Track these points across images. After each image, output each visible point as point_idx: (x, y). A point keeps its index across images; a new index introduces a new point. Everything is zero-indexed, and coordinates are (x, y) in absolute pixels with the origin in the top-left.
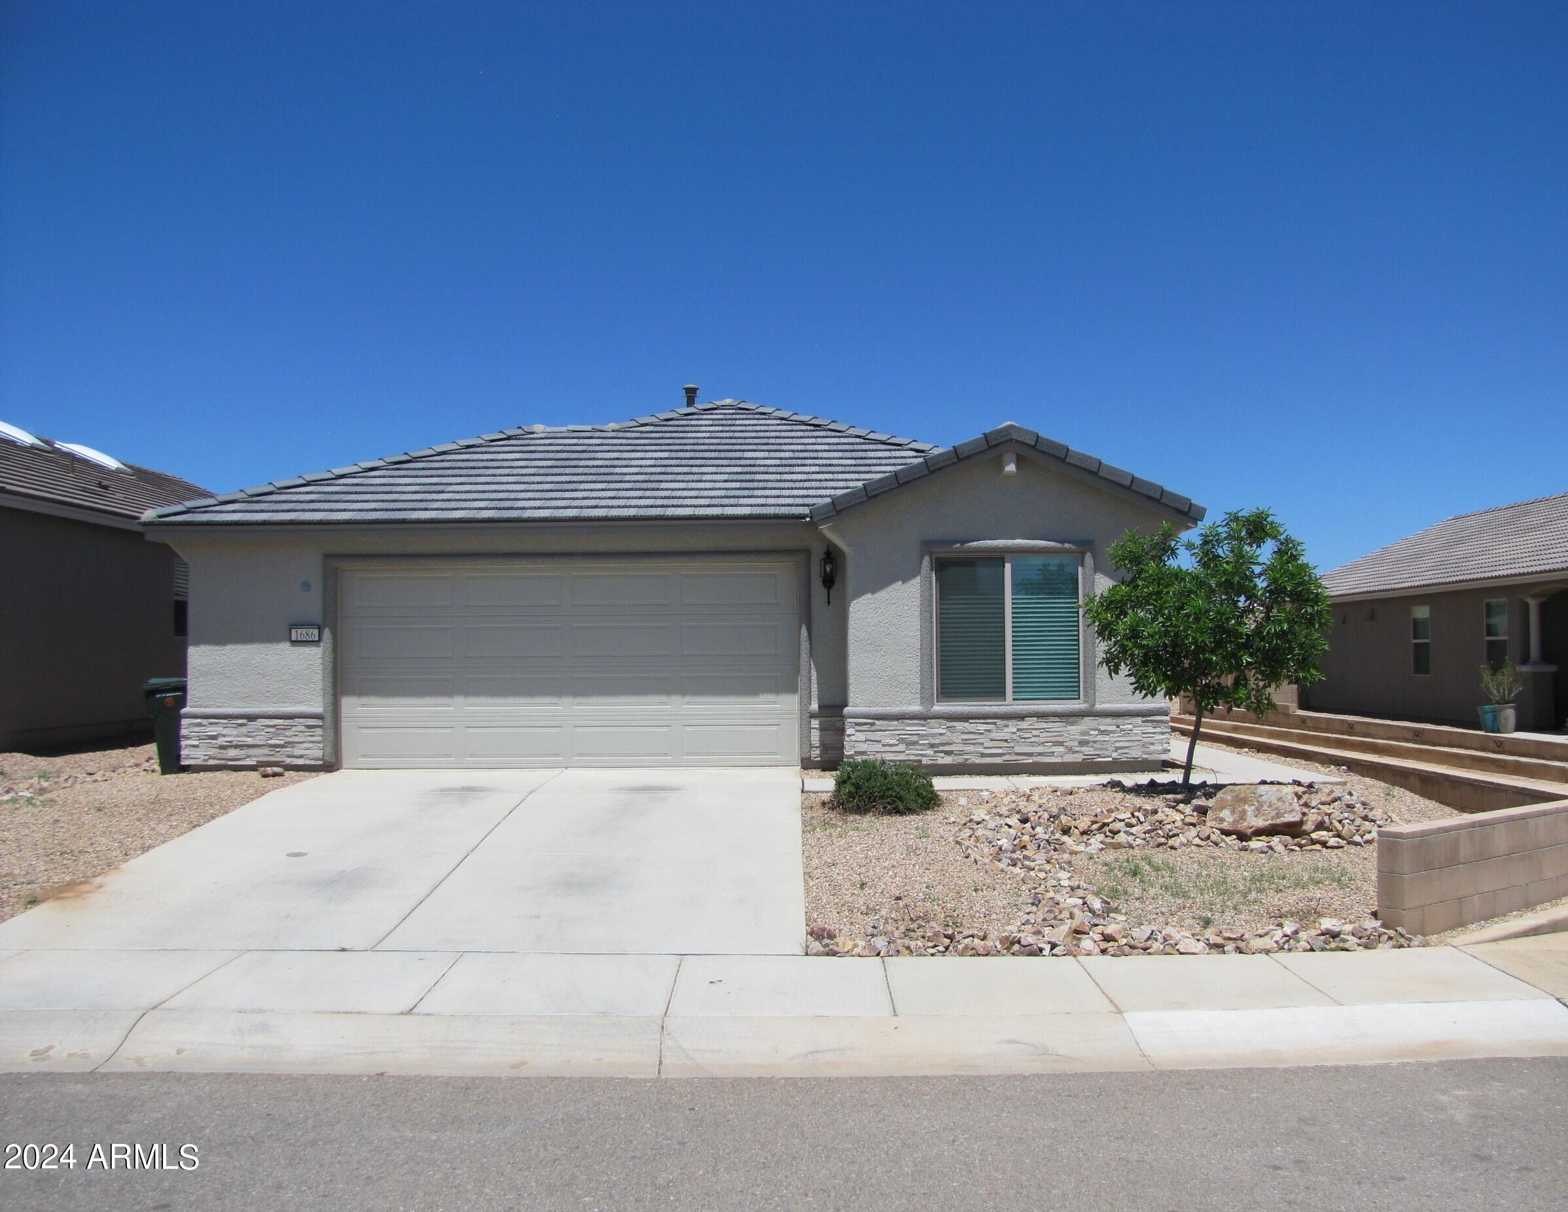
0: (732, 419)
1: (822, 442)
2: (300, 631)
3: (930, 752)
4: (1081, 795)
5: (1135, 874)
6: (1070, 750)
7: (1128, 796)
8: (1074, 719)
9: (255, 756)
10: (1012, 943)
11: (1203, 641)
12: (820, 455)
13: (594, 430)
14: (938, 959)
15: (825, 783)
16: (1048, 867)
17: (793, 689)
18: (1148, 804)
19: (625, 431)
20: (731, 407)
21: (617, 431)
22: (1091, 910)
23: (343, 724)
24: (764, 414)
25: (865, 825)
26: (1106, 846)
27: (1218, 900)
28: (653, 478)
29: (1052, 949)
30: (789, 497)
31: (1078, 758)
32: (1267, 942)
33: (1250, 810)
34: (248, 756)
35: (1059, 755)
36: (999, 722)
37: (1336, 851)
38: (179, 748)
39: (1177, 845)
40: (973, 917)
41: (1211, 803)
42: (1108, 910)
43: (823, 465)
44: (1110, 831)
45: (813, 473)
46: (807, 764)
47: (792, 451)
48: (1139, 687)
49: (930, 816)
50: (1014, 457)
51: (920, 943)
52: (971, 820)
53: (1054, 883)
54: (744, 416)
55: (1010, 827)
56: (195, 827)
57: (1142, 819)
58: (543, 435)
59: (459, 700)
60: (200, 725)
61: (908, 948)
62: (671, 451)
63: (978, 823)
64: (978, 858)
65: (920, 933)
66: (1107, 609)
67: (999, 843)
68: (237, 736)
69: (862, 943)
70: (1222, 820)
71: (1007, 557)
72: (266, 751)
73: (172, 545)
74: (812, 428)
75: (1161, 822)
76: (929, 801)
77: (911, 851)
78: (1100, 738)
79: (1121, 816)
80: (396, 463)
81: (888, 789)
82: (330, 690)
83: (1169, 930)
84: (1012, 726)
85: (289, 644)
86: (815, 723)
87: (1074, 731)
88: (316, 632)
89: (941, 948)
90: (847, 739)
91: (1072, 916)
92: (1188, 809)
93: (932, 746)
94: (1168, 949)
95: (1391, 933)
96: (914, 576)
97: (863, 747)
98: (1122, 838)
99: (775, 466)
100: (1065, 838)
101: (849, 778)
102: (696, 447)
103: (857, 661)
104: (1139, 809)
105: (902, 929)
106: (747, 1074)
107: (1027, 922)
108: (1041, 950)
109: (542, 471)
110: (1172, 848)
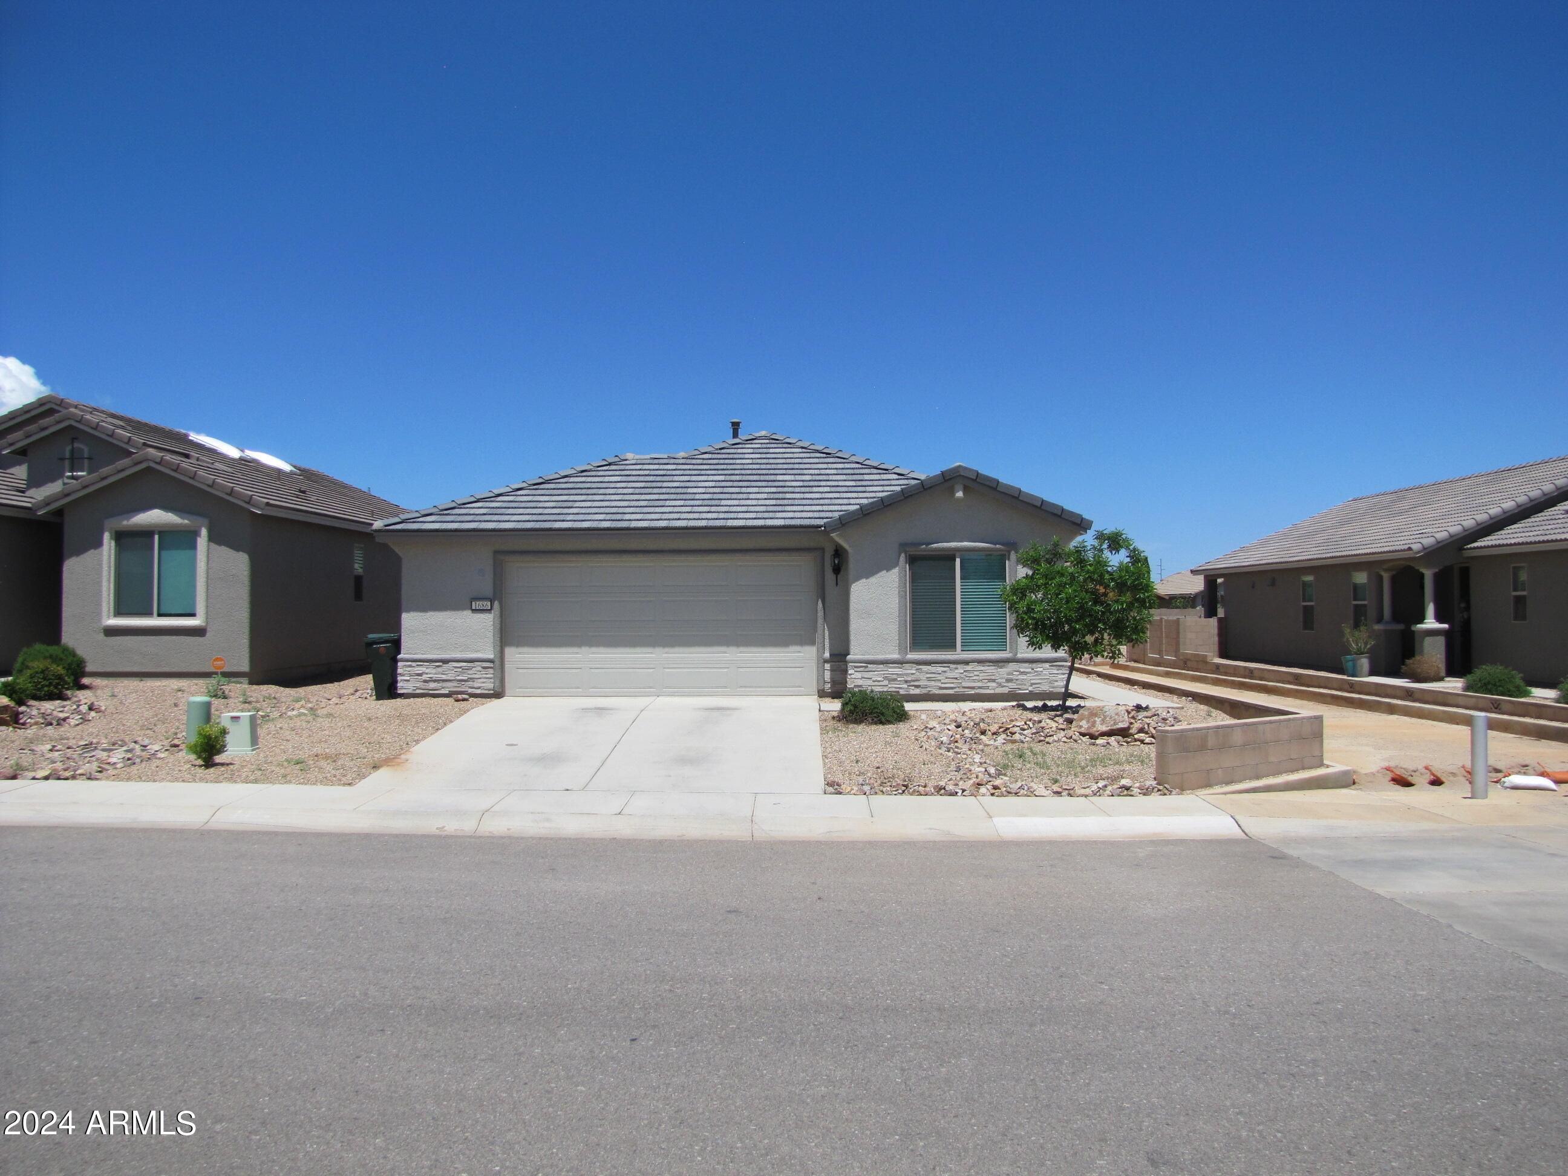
0: (766, 448)
1: (832, 468)
2: (477, 603)
3: (905, 686)
4: (997, 712)
5: (1021, 757)
6: (1000, 685)
7: (1025, 712)
8: (1003, 664)
9: (448, 688)
10: (941, 789)
11: (1070, 616)
12: (831, 477)
13: (669, 458)
14: (899, 796)
15: (835, 706)
16: (969, 752)
17: (812, 642)
18: (1036, 717)
19: (692, 459)
20: (765, 438)
21: (687, 458)
22: (989, 774)
23: (506, 666)
24: (790, 443)
25: (859, 730)
26: (1007, 742)
27: (1067, 771)
28: (716, 496)
29: (963, 792)
30: (810, 511)
31: (1006, 690)
32: (1088, 791)
33: (1098, 720)
34: (443, 688)
35: (992, 689)
36: (952, 666)
37: (1149, 746)
38: (396, 682)
39: (1051, 741)
40: (920, 777)
41: (1075, 716)
42: (999, 774)
43: (833, 486)
44: (1010, 733)
45: (826, 492)
46: (822, 694)
47: (811, 474)
48: (1031, 643)
49: (901, 725)
50: (962, 487)
51: (888, 789)
52: (926, 727)
53: (971, 760)
54: (776, 446)
55: (949, 730)
56: (437, 730)
57: (1031, 725)
58: (633, 462)
59: (585, 650)
60: (410, 666)
61: (882, 791)
62: (726, 475)
63: (931, 729)
64: (928, 747)
65: (889, 784)
66: (1014, 594)
67: (941, 739)
68: (436, 674)
69: (855, 788)
70: (1081, 727)
71: (958, 554)
72: (455, 684)
73: (389, 544)
74: (825, 455)
75: (1043, 728)
76: (902, 716)
77: (887, 743)
78: (1020, 677)
79: (1018, 724)
80: (535, 485)
81: (875, 708)
82: (498, 643)
83: (1032, 784)
84: (961, 669)
85: (470, 611)
86: (827, 666)
87: (1003, 672)
88: (489, 603)
89: (900, 791)
90: (849, 677)
91: (977, 777)
92: (1060, 720)
93: (906, 682)
94: (1029, 794)
95: (1161, 787)
96: (895, 567)
97: (860, 682)
98: (1017, 737)
99: (799, 487)
100: (982, 737)
101: (850, 701)
102: (743, 472)
103: (857, 625)
104: (1030, 720)
105: (879, 782)
106: (797, 839)
107: (951, 779)
108: (957, 793)
109: (637, 491)
110: (1048, 743)
